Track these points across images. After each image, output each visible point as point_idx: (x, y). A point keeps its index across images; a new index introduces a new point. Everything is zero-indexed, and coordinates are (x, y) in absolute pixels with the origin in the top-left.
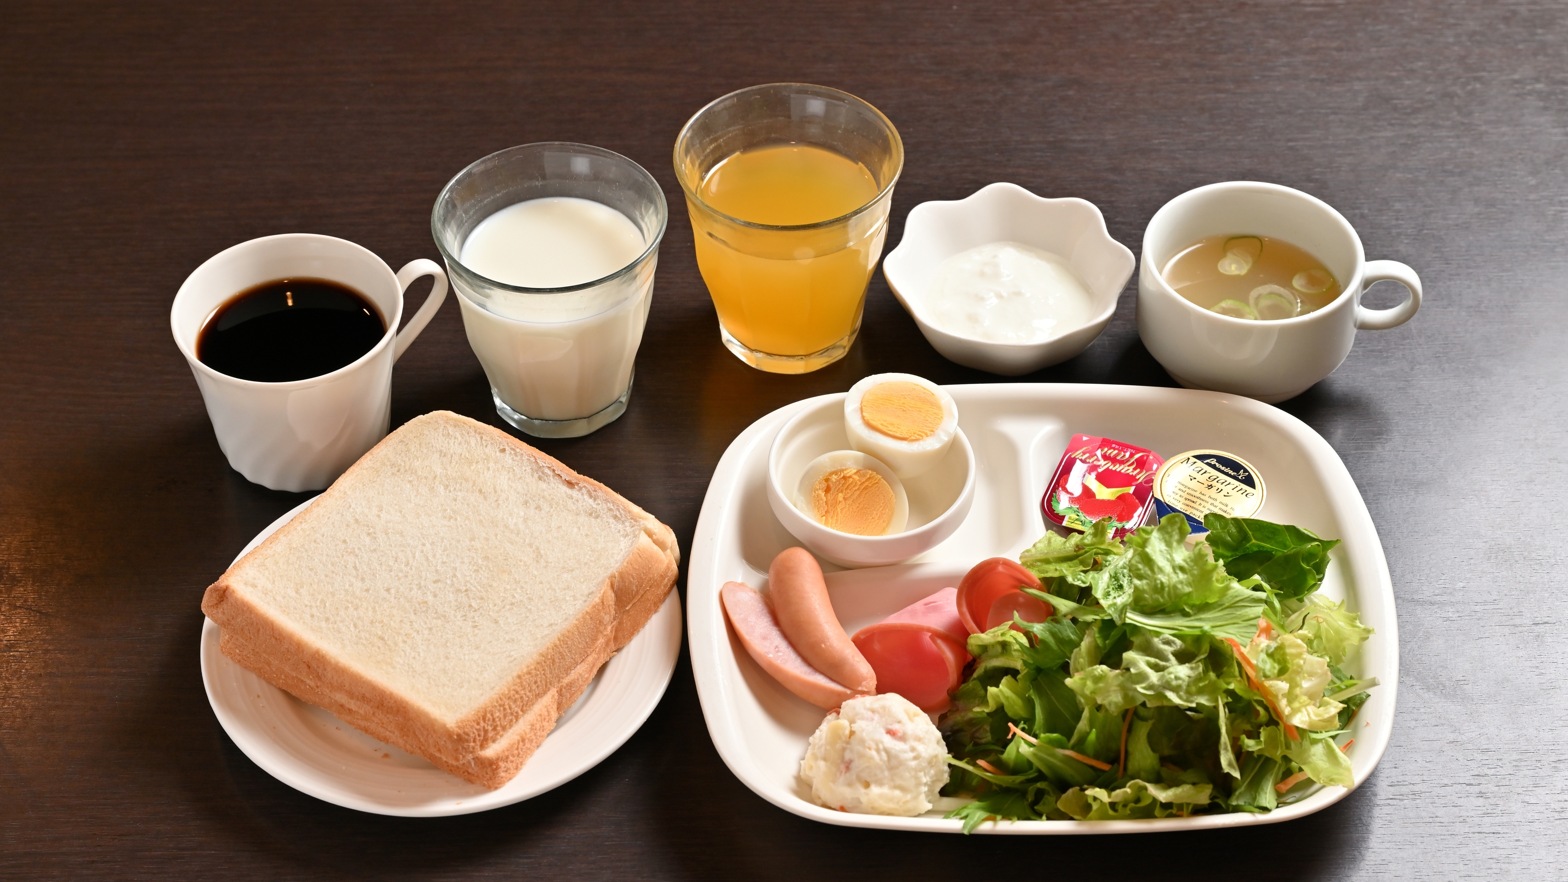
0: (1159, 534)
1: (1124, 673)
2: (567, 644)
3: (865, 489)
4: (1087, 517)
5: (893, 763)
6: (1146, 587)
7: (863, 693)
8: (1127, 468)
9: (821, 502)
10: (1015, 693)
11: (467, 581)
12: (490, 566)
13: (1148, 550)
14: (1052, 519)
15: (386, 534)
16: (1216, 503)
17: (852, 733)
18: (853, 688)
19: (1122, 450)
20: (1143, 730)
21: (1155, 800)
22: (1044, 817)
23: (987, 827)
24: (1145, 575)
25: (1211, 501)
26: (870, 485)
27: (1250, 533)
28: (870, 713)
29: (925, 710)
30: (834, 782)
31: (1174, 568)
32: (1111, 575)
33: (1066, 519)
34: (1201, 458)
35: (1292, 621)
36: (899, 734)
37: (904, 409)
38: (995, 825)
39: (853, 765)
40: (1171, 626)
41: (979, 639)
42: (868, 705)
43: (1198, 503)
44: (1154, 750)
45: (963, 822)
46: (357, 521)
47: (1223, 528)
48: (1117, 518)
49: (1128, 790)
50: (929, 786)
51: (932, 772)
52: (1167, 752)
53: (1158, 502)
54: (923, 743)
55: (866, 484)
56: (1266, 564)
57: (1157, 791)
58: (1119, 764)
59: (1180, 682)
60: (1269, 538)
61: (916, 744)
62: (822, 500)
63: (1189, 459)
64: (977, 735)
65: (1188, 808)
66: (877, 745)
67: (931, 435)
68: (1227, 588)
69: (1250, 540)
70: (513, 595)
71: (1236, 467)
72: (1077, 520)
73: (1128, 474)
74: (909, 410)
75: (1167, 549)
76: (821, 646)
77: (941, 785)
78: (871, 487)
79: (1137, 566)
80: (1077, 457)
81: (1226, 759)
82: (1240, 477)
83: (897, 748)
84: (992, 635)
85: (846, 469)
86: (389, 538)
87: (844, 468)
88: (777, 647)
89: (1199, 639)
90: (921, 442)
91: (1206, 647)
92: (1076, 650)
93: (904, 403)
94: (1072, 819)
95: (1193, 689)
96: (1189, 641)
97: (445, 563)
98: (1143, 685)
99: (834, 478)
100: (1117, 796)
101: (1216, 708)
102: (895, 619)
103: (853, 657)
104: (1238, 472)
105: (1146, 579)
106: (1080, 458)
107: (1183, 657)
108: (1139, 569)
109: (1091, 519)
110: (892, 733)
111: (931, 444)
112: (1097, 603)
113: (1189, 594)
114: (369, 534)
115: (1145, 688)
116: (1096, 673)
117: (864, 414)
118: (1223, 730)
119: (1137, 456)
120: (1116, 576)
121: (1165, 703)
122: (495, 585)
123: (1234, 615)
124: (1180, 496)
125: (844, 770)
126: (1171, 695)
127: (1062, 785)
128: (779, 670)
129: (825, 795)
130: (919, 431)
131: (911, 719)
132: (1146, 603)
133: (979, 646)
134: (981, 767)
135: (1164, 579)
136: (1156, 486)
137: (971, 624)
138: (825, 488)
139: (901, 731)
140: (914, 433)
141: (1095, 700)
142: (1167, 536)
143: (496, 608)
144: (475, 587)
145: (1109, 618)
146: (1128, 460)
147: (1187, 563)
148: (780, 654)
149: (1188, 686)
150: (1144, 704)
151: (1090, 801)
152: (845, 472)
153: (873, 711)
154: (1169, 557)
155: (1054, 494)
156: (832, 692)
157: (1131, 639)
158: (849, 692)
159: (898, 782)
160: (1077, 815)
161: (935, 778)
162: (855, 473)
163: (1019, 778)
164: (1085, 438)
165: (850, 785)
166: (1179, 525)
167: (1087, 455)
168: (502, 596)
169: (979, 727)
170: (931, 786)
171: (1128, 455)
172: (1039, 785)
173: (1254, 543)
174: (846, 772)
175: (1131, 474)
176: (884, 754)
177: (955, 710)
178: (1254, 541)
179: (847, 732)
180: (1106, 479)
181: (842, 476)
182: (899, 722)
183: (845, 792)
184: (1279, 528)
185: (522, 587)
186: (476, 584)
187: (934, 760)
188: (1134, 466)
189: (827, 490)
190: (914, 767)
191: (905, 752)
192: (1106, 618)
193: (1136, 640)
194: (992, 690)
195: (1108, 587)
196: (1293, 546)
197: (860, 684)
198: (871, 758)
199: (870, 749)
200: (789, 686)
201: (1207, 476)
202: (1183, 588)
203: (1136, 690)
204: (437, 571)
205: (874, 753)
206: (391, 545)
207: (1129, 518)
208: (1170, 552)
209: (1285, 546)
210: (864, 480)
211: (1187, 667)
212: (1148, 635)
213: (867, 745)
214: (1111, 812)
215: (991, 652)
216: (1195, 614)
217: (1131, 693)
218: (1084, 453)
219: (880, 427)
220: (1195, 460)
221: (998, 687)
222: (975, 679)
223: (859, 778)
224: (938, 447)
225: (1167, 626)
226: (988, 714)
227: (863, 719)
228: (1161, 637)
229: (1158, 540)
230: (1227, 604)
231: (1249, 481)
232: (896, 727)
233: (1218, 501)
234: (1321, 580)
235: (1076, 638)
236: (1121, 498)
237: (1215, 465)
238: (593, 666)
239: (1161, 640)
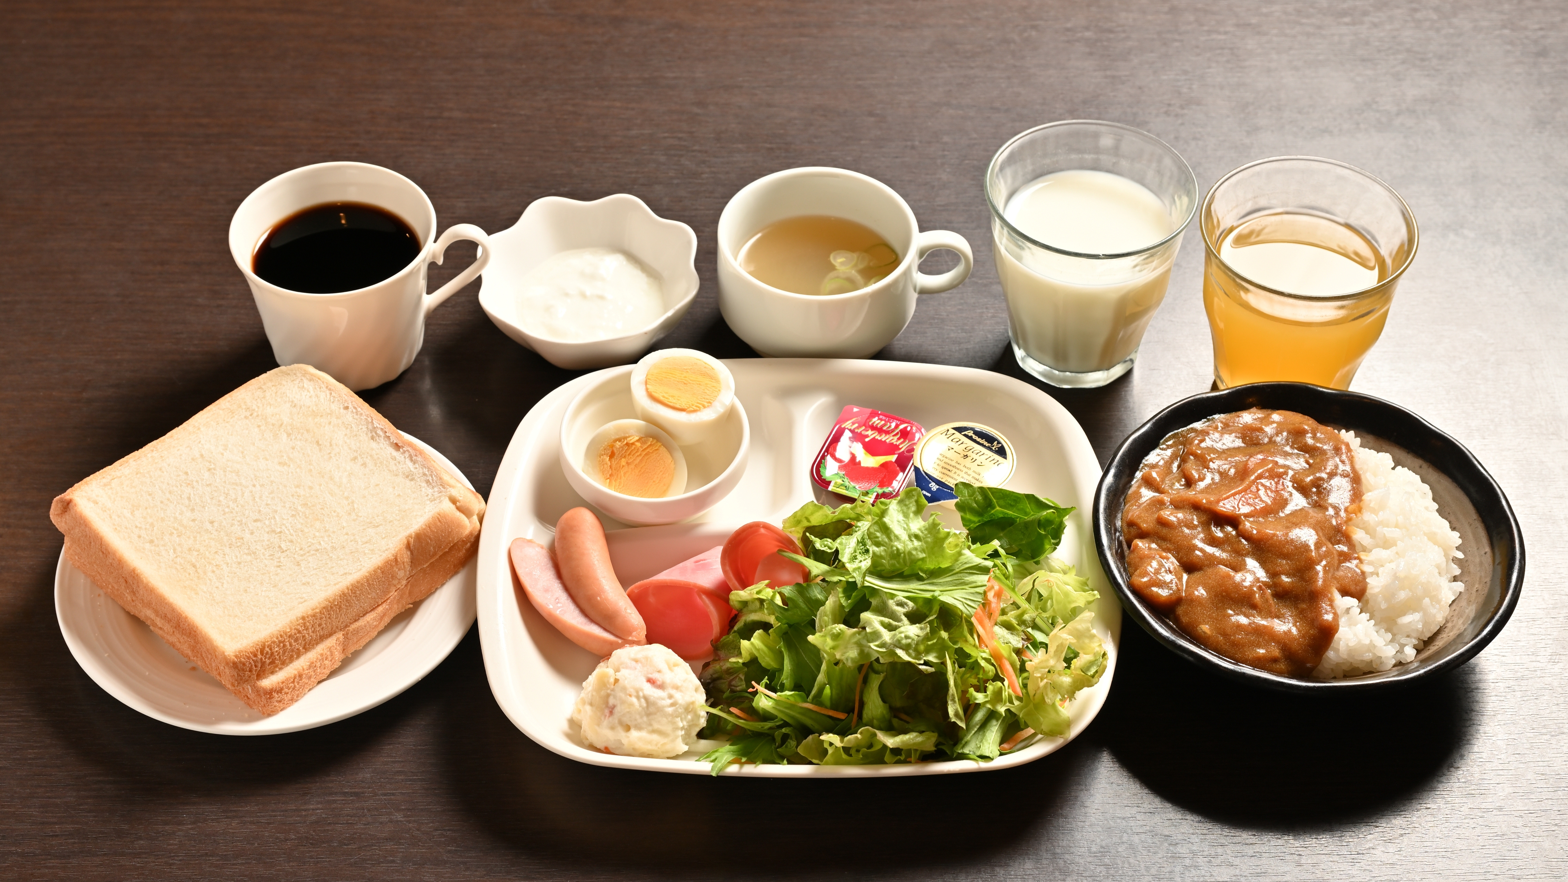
0: (898, 506)
1: (861, 631)
2: (355, 593)
3: (646, 454)
4: (851, 483)
5: (651, 708)
6: (883, 554)
7: (633, 643)
8: (892, 438)
9: (606, 466)
10: (766, 646)
11: (284, 524)
12: (307, 513)
13: (886, 520)
14: (820, 483)
15: (225, 471)
16: (970, 472)
17: (616, 681)
18: (623, 637)
19: (888, 421)
20: (875, 681)
21: (885, 747)
22: (785, 762)
23: (733, 770)
24: (882, 543)
25: (965, 470)
26: (651, 451)
27: (995, 501)
28: (634, 663)
29: (685, 658)
30: (599, 725)
31: (910, 537)
32: (858, 540)
33: (832, 484)
34: (959, 430)
35: (1024, 584)
36: (658, 683)
37: (685, 382)
38: (741, 768)
39: (616, 710)
40: (906, 589)
41: (740, 595)
42: (632, 656)
43: (953, 472)
44: (884, 701)
45: (712, 764)
46: (202, 456)
47: (970, 496)
48: (878, 484)
49: (859, 736)
50: (686, 730)
51: (689, 717)
52: (898, 703)
53: (917, 470)
54: (681, 691)
55: (647, 451)
56: (1008, 529)
57: (885, 738)
58: (854, 713)
59: (909, 641)
60: (1011, 505)
61: (673, 692)
62: (606, 464)
63: (948, 430)
64: (733, 683)
65: (915, 754)
66: (637, 692)
67: (708, 406)
68: (960, 554)
69: (994, 508)
70: (320, 542)
71: (990, 439)
72: (842, 485)
73: (893, 443)
74: (689, 383)
75: (904, 519)
76: (597, 599)
77: (698, 729)
78: (652, 452)
79: (875, 534)
80: (846, 427)
81: (953, 709)
82: (993, 448)
83: (656, 695)
84: (749, 592)
85: (629, 437)
86: (225, 475)
87: (627, 435)
88: (557, 598)
89: (929, 602)
90: (699, 413)
91: (936, 608)
92: (822, 608)
93: (685, 377)
94: (811, 763)
95: (922, 648)
96: (920, 603)
97: (269, 505)
98: (877, 643)
99: (618, 444)
100: (849, 741)
101: (944, 664)
102: (665, 576)
103: (626, 609)
104: (992, 443)
105: (883, 546)
106: (849, 428)
107: (914, 618)
108: (877, 537)
109: (855, 485)
110: (651, 681)
111: (708, 415)
112: (843, 566)
113: (923, 559)
114: (209, 470)
115: (878, 646)
116: (835, 631)
117: (648, 386)
118: (952, 683)
119: (902, 427)
120: (863, 541)
121: (896, 660)
122: (306, 530)
123: (963, 581)
124: (938, 465)
125: (608, 715)
126: (901, 653)
127: (804, 731)
128: (557, 620)
129: (592, 737)
130: (698, 403)
131: (670, 669)
132: (883, 568)
133: (740, 602)
134: (733, 713)
135: (900, 546)
136: (916, 454)
137: (733, 582)
138: (610, 453)
139: (660, 679)
140: (693, 405)
141: (835, 655)
142: (905, 508)
143: (302, 552)
144: (289, 530)
145: (853, 580)
146: (893, 431)
147: (922, 532)
148: (559, 605)
149: (917, 644)
150: (877, 660)
151: (826, 745)
152: (629, 439)
153: (636, 661)
154: (905, 526)
155: (823, 461)
156: (605, 641)
157: (870, 600)
158: (620, 641)
159: (656, 726)
160: (816, 759)
161: (691, 723)
162: (638, 441)
163: (768, 725)
164: (855, 410)
165: (612, 728)
166: (916, 498)
167: (856, 425)
168: (310, 542)
169: (735, 675)
170: (688, 731)
171: (893, 425)
172: (784, 730)
173: (998, 511)
174: (609, 717)
175: (895, 443)
176: (643, 700)
177: (717, 659)
178: (998, 508)
179: (612, 680)
180: (872, 448)
181: (625, 442)
182: (659, 672)
183: (605, 734)
184: (1019, 496)
185: (329, 536)
186: (290, 528)
187: (691, 706)
188: (898, 436)
189: (612, 455)
190: (670, 712)
191: (663, 699)
192: (850, 580)
193: (874, 602)
194: (744, 643)
195: (855, 552)
196: (1032, 513)
197: (630, 634)
198: (632, 705)
199: (630, 696)
200: (567, 635)
201: (964, 446)
202: (918, 554)
203: (870, 647)
204: (260, 511)
205: (634, 700)
206: (225, 482)
207: (889, 484)
208: (907, 522)
209: (1026, 514)
210: (646, 447)
211: (917, 627)
212: (885, 597)
213: (628, 692)
214: (844, 756)
215: (751, 607)
216: (928, 578)
217: (866, 650)
218: (853, 423)
219: (661, 398)
220: (954, 431)
221: (749, 640)
222: (735, 632)
223: (621, 723)
224: (714, 417)
225: (902, 589)
226: (744, 664)
227: (627, 667)
228: (895, 599)
229: (897, 512)
230: (957, 570)
231: (1001, 452)
232: (655, 676)
233: (972, 470)
234: (1058, 544)
235: (822, 598)
236: (884, 465)
237: (972, 436)
238: (384, 615)
239: (895, 602)
